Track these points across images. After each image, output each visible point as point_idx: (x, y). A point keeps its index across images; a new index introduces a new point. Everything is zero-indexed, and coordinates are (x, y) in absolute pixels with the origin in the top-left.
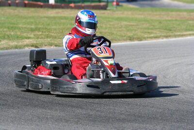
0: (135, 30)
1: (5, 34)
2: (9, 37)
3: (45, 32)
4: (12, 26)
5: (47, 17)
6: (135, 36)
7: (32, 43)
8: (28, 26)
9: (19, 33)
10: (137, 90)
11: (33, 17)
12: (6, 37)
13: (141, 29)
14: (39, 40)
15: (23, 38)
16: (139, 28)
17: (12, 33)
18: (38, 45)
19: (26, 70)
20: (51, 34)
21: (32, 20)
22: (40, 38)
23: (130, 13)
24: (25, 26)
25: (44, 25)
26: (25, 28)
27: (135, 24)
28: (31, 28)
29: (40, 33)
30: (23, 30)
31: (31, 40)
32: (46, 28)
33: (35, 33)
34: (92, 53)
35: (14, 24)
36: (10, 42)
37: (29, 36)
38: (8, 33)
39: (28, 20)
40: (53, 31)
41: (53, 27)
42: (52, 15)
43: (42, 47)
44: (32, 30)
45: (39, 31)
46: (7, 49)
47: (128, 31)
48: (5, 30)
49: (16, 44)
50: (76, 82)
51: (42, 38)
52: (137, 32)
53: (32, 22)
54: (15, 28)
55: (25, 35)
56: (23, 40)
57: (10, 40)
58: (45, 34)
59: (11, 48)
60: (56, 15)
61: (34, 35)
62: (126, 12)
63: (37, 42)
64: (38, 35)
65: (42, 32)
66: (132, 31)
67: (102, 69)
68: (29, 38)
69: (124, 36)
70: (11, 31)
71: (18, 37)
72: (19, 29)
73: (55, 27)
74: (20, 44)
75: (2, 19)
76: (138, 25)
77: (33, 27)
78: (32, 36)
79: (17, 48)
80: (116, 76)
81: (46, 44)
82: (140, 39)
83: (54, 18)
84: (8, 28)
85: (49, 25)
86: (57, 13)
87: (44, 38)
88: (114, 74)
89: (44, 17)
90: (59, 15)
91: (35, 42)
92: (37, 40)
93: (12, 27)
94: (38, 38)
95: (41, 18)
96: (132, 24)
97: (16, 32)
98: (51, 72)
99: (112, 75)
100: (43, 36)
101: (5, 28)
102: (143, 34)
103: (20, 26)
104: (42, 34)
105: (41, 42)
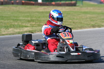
0: (96, 21)
1: (11, 24)
2: (14, 26)
3: (37, 22)
4: (15, 18)
5: (38, 12)
6: (96, 25)
7: (29, 30)
8: (26, 19)
9: (20, 24)
10: (87, 59)
11: (29, 12)
12: (12, 26)
13: (100, 19)
14: (34, 28)
15: (23, 27)
16: (98, 19)
17: (16, 24)
18: (33, 31)
19: (20, 46)
20: (41, 24)
21: (28, 14)
22: (34, 27)
23: (92, 8)
24: (24, 18)
25: (36, 18)
26: (24, 20)
27: (96, 16)
28: (28, 20)
29: (34, 23)
30: (23, 21)
31: (28, 28)
32: (38, 20)
33: (30, 23)
34: (60, 36)
35: (17, 17)
36: (15, 29)
37: (27, 25)
38: (13, 23)
39: (26, 14)
40: (42, 22)
41: (42, 19)
42: (41, 11)
43: (36, 33)
44: (29, 21)
45: (33, 22)
46: (13, 34)
47: (91, 21)
48: (11, 21)
49: (19, 30)
50: (50, 54)
51: (35, 27)
52: (97, 22)
53: (28, 16)
54: (18, 20)
55: (24, 24)
56: (23, 28)
57: (15, 28)
58: (37, 24)
59: (16, 34)
60: (43, 10)
61: (30, 25)
62: (89, 8)
63: (33, 29)
64: (32, 24)
65: (36, 22)
66: (94, 21)
67: (66, 46)
68: (27, 27)
69: (89, 25)
70: (15, 22)
71: (20, 26)
72: (20, 20)
73: (43, 19)
74: (21, 30)
75: (9, 14)
76: (97, 17)
77: (29, 19)
78: (29, 25)
79: (20, 34)
80: (74, 50)
81: (38, 31)
82: (99, 26)
83: (42, 12)
84: (13, 20)
85: (39, 17)
86: (44, 9)
87: (37, 27)
88: (73, 49)
89: (36, 12)
90: (46, 10)
91: (31, 29)
92: (32, 28)
93: (16, 20)
94: (33, 27)
95: (34, 12)
96: (94, 16)
97: (18, 23)
98: (35, 48)
99: (72, 50)
100: (36, 25)
101: (11, 20)
102: (101, 23)
103: (21, 18)
104: (35, 24)
105: (35, 29)
